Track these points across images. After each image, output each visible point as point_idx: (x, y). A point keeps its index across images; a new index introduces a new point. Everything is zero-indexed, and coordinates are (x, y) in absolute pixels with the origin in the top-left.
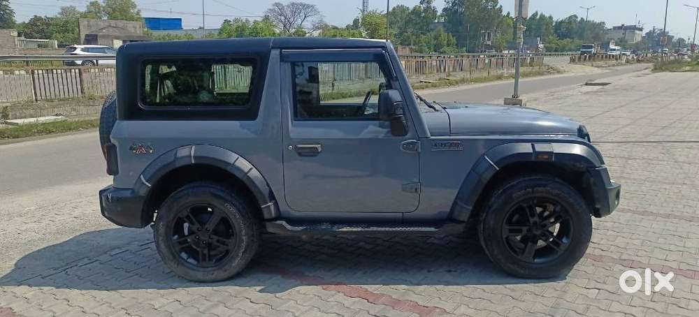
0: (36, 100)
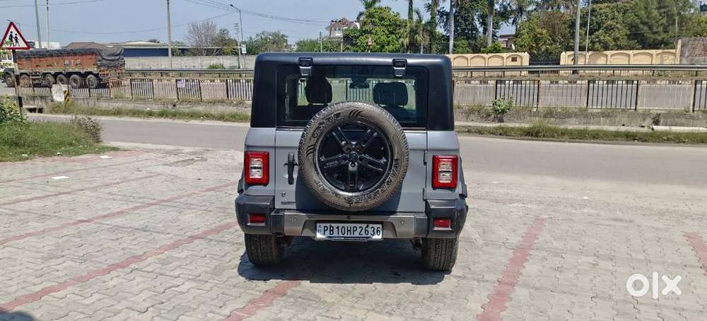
0: (693, 111)
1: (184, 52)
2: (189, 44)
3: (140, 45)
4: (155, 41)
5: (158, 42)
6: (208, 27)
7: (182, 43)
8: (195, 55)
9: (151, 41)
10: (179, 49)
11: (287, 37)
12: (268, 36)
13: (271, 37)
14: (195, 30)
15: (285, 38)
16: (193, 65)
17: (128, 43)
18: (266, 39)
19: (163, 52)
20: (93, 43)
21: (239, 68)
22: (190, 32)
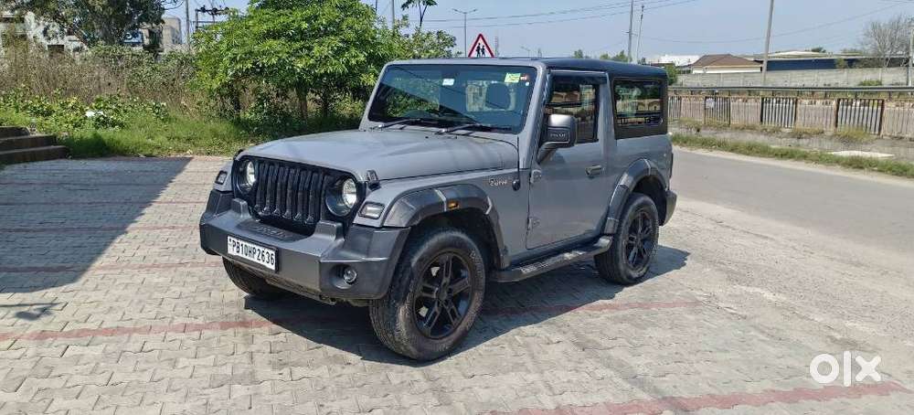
1: (851, 63)
2: (869, 50)
3: (800, 56)
4: (818, 50)
5: (824, 52)
6: (896, 26)
8: (866, 66)
9: (813, 51)
10: (845, 60)
14: (876, 31)
17: (776, 55)
19: (829, 64)
20: (729, 55)
21: (908, 85)
22: (867, 35)
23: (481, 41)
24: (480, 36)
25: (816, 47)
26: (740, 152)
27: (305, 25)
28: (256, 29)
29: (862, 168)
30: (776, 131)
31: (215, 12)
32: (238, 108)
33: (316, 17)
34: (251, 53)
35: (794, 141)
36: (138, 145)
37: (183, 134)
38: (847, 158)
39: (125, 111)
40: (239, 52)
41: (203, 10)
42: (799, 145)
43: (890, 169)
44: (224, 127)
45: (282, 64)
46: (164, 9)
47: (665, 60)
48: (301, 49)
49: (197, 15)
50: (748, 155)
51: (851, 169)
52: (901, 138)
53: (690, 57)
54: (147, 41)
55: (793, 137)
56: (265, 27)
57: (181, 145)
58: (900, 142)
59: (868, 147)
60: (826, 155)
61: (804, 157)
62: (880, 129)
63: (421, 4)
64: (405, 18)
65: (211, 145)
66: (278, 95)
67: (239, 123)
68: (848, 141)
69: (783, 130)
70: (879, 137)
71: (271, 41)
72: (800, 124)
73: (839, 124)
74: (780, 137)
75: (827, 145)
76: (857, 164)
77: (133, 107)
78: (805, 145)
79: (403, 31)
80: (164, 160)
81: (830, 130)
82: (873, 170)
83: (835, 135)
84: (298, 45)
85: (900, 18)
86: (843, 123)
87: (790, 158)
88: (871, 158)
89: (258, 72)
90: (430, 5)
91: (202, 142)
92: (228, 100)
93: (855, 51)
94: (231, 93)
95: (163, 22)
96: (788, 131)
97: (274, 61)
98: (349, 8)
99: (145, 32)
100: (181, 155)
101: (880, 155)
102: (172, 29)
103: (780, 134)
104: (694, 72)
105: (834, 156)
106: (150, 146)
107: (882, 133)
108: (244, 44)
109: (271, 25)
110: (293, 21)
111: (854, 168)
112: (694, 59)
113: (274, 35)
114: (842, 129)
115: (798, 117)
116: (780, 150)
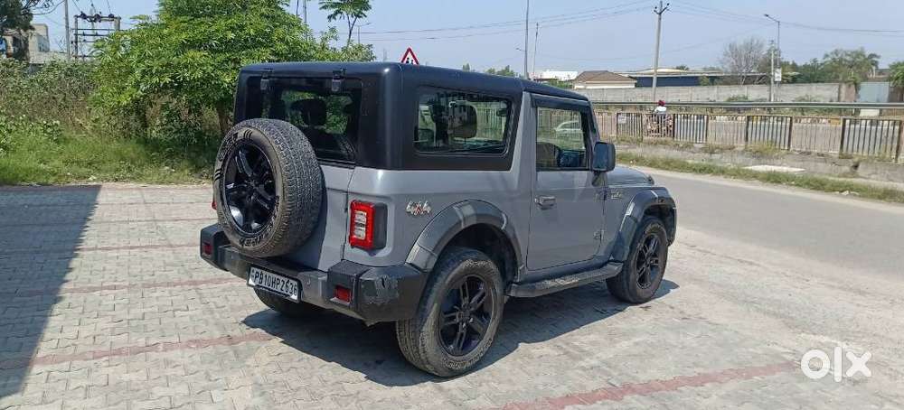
1: (713, 80)
2: (726, 68)
3: (668, 73)
4: (682, 68)
5: (687, 69)
6: (750, 47)
7: (718, 69)
8: (727, 83)
9: (677, 68)
10: (707, 77)
11: (878, 57)
12: (844, 57)
13: (848, 58)
14: (734, 51)
15: (875, 59)
16: (707, 97)
17: (646, 72)
18: (841, 60)
19: (692, 81)
20: (605, 71)
21: (770, 100)
22: (726, 54)
23: (409, 55)
24: (409, 50)
25: (680, 65)
26: (658, 167)
27: (231, 35)
28: (174, 39)
29: (779, 182)
30: (688, 146)
31: (98, 18)
32: (145, 126)
33: (242, 28)
34: (168, 65)
35: (707, 155)
36: (28, 172)
37: (82, 156)
38: (764, 173)
39: (10, 131)
40: (156, 65)
41: (84, 16)
42: (711, 160)
43: (807, 184)
44: (131, 149)
45: (207, 79)
46: (32, 15)
47: (548, 75)
48: (227, 62)
49: (76, 22)
50: (667, 169)
51: (768, 183)
52: (809, 153)
53: (569, 73)
54: (11, 50)
55: (706, 152)
56: (184, 36)
57: (84, 170)
58: (809, 157)
59: (779, 162)
60: (743, 170)
61: (722, 172)
62: (789, 145)
63: (350, 16)
64: (333, 30)
65: (117, 170)
66: (190, 112)
67: (145, 142)
68: (760, 155)
69: (696, 145)
70: (789, 152)
71: (191, 53)
72: (711, 140)
73: (749, 139)
74: (693, 152)
75: (739, 160)
76: (774, 178)
77: (17, 126)
78: (720, 160)
79: (331, 44)
80: (62, 189)
81: (741, 146)
82: (792, 185)
83: (746, 149)
84: (222, 57)
85: (752, 40)
86: (753, 139)
87: (708, 173)
88: (787, 172)
89: (178, 87)
90: (360, 17)
91: (108, 166)
92: (133, 117)
93: (713, 69)
94: (138, 109)
95: (33, 29)
96: (701, 146)
97: (199, 74)
98: (277, 18)
99: (9, 39)
100: (83, 183)
101: (795, 170)
102: (39, 36)
103: (692, 150)
104: (576, 87)
105: (751, 171)
106: (44, 172)
107: (792, 149)
108: (159, 56)
109: (191, 34)
110: (217, 31)
111: (772, 182)
112: (573, 75)
113: (192, 44)
114: (752, 145)
115: (710, 133)
116: (697, 165)
